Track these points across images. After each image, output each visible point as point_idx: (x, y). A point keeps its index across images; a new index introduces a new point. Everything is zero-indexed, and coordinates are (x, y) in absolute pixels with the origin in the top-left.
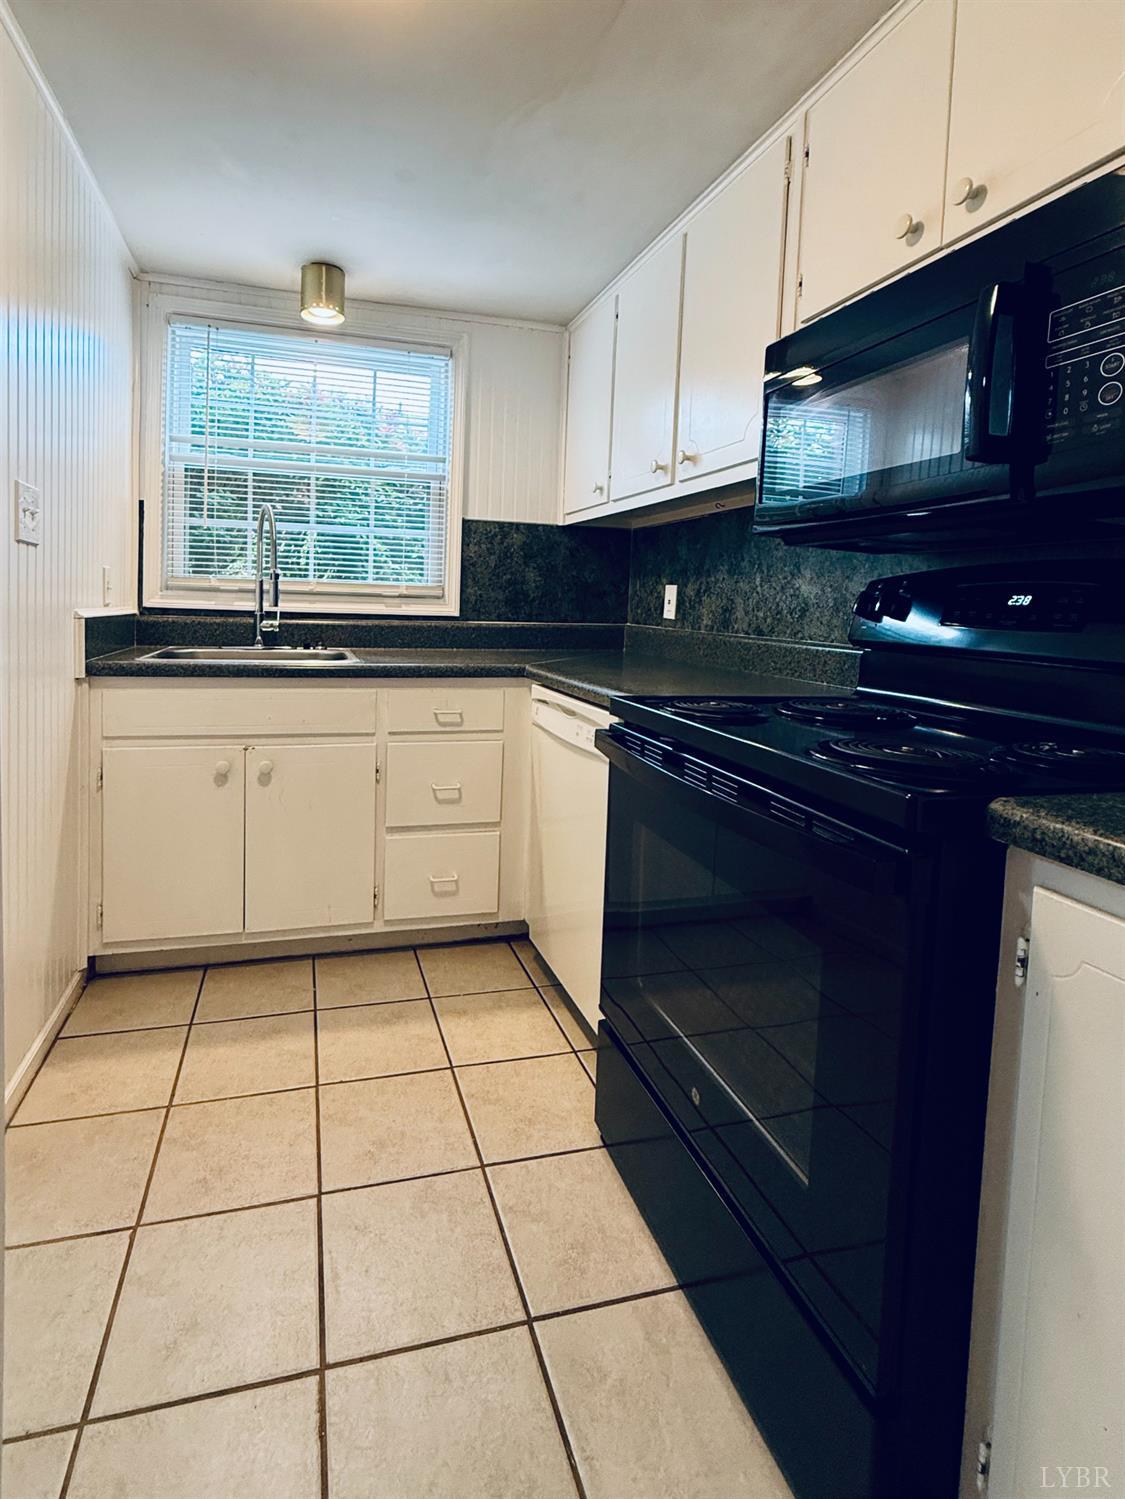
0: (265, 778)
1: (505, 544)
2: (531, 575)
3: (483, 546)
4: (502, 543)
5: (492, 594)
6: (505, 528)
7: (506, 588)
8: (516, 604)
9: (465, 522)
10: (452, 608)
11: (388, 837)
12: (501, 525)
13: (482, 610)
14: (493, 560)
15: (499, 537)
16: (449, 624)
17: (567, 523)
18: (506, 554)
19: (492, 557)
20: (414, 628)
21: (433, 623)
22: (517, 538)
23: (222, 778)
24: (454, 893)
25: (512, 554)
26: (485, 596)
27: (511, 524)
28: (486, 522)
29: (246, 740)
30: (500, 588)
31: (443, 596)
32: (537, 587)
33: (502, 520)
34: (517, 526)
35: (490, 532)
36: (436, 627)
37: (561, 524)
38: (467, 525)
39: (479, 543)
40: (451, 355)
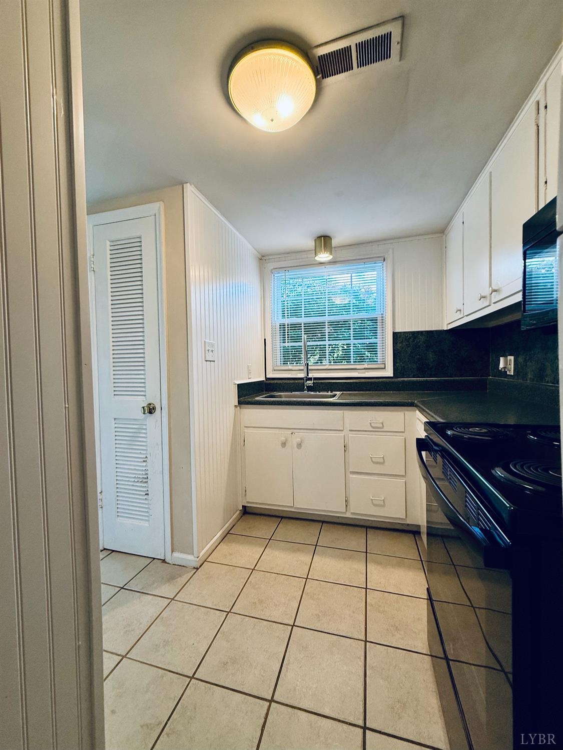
0: (299, 446)
1: (415, 342)
2: (431, 355)
3: (404, 343)
4: (414, 341)
5: (410, 366)
6: (415, 334)
7: (417, 362)
8: (422, 370)
9: (394, 333)
10: (389, 372)
11: (351, 476)
12: (413, 333)
13: (405, 373)
14: (409, 350)
15: (412, 338)
16: (388, 380)
17: (449, 328)
18: (416, 346)
19: (409, 348)
20: (371, 382)
21: (381, 380)
22: (422, 338)
23: (284, 444)
24: (384, 506)
25: (419, 346)
26: (406, 366)
27: (418, 332)
28: (404, 332)
29: (293, 430)
30: (414, 363)
31: (385, 368)
32: (434, 361)
33: (413, 330)
34: (421, 332)
35: (407, 336)
36: (382, 382)
37: (445, 329)
38: (396, 335)
39: (402, 342)
40: (384, 261)
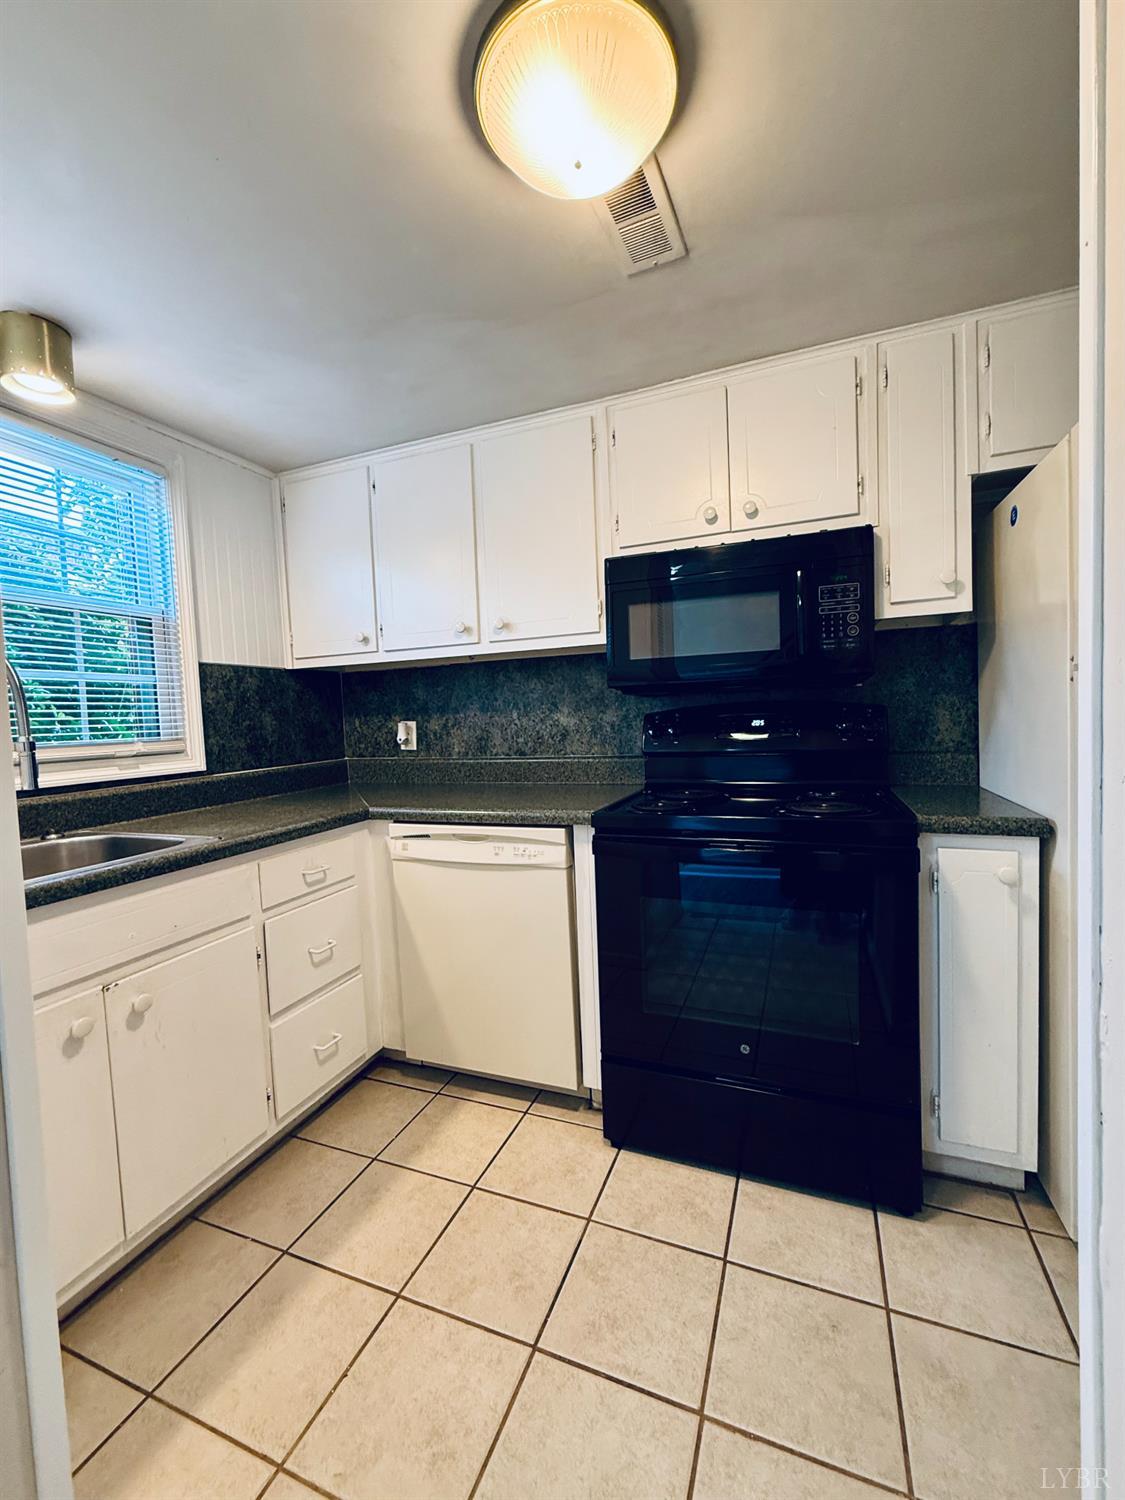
1: (241, 689)
2: (268, 720)
3: (221, 692)
4: (238, 688)
5: (234, 743)
6: (240, 672)
7: (246, 735)
8: (256, 752)
9: (201, 665)
10: (195, 760)
12: (236, 669)
13: (227, 760)
14: (231, 706)
15: (235, 682)
16: (199, 780)
17: (296, 667)
18: (244, 699)
19: (230, 703)
20: (160, 791)
21: (182, 782)
22: (252, 682)
25: (248, 699)
26: (227, 745)
27: (245, 668)
28: (220, 666)
30: (241, 736)
31: (185, 750)
32: (274, 731)
33: (236, 663)
34: (251, 669)
35: (226, 676)
36: (185, 786)
37: (290, 668)
38: (205, 670)
39: (215, 689)
